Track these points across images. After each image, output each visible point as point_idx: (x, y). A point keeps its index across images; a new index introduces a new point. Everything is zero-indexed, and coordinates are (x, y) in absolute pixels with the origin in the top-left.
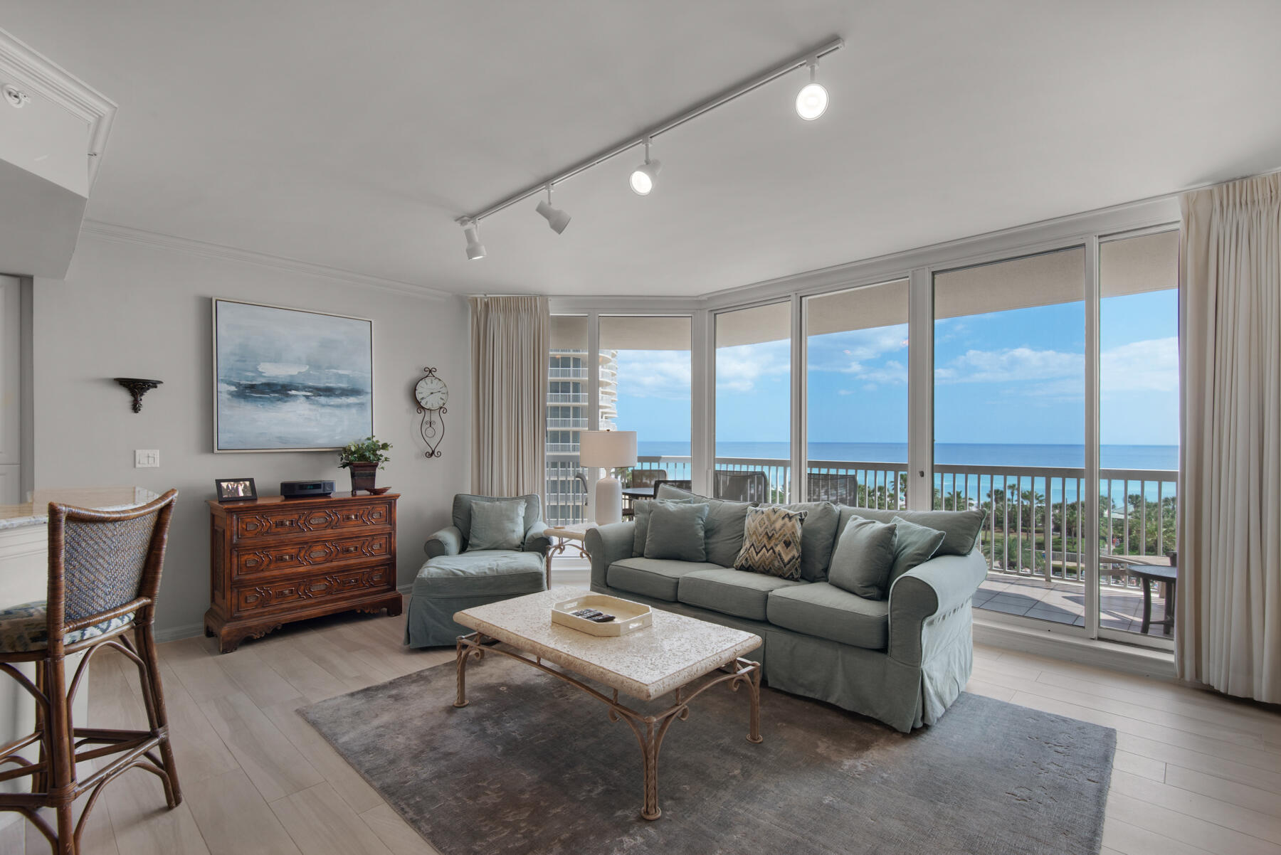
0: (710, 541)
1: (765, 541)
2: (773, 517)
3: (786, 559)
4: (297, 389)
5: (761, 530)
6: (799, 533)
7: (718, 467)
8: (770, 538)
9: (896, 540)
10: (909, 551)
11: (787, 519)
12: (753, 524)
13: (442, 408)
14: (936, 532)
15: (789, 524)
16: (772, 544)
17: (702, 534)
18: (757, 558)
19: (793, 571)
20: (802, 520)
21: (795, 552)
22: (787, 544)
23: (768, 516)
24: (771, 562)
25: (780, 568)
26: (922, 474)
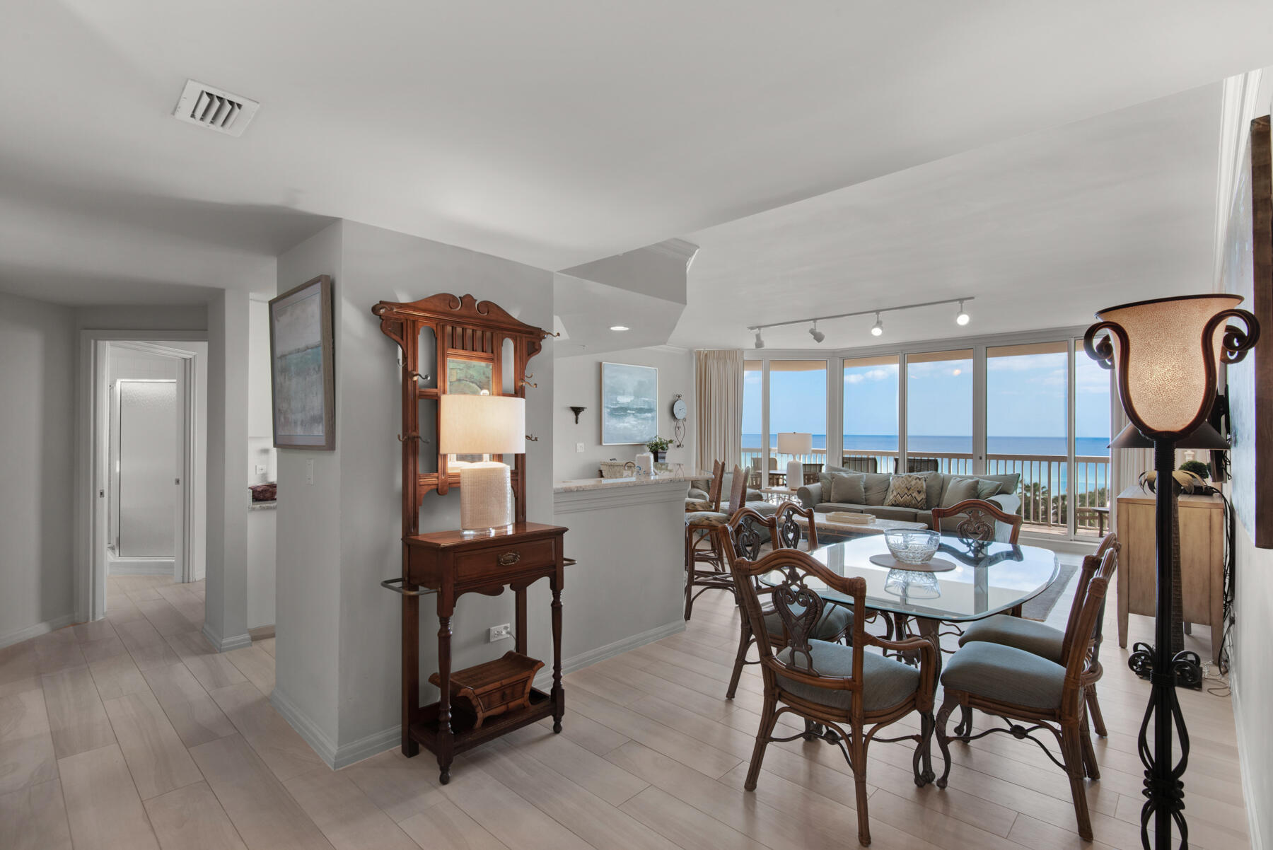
0: (868, 494)
1: (906, 491)
2: (910, 479)
3: (919, 500)
4: (630, 410)
5: (903, 486)
6: (925, 487)
7: (846, 456)
8: (909, 490)
9: (979, 487)
10: (985, 492)
11: (918, 480)
12: (897, 483)
13: (685, 420)
14: (998, 483)
15: (920, 482)
16: (910, 492)
17: (863, 490)
18: (902, 500)
19: (923, 505)
20: (925, 480)
21: (923, 496)
22: (919, 492)
23: (906, 479)
24: (910, 502)
25: (916, 504)
26: (981, 458)
